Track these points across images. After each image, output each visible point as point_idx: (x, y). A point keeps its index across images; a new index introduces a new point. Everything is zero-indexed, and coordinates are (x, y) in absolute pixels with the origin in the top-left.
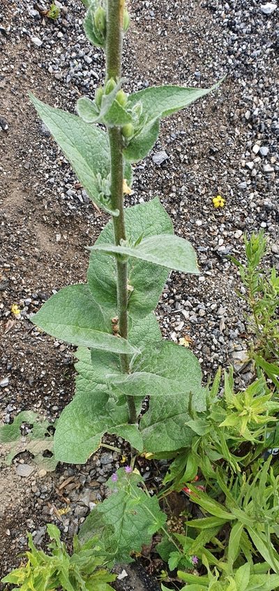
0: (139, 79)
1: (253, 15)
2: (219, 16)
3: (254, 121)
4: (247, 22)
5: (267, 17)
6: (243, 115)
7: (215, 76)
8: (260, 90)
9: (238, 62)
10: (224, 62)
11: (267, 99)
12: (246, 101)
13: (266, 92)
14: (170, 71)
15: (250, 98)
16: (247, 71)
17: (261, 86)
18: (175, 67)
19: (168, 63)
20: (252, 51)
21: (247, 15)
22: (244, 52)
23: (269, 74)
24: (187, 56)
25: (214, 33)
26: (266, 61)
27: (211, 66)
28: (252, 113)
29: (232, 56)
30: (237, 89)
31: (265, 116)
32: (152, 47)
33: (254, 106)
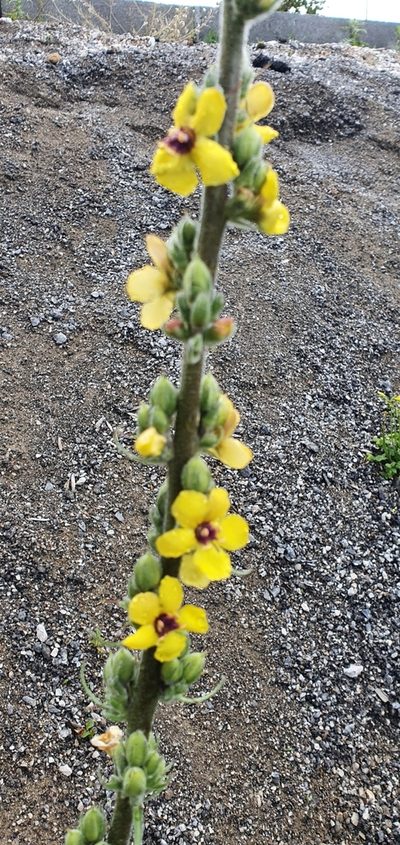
0: (197, 800)
1: (337, 681)
2: (294, 691)
3: (366, 827)
4: (330, 692)
5: (354, 681)
6: (348, 821)
7: (300, 771)
8: (364, 778)
9: (327, 745)
10: (309, 749)
11: (378, 787)
12: (349, 797)
13: (374, 778)
14: (238, 777)
15: (353, 791)
16: (342, 755)
17: (366, 770)
18: (244, 770)
19: (235, 766)
20: (343, 727)
21: (329, 683)
22: (334, 730)
23: (372, 751)
24: (260, 752)
25: (291, 714)
26: (364, 734)
27: (292, 759)
28: (360, 816)
29: (319, 738)
30: (332, 783)
31: (380, 817)
32: (213, 749)
33: (362, 804)
